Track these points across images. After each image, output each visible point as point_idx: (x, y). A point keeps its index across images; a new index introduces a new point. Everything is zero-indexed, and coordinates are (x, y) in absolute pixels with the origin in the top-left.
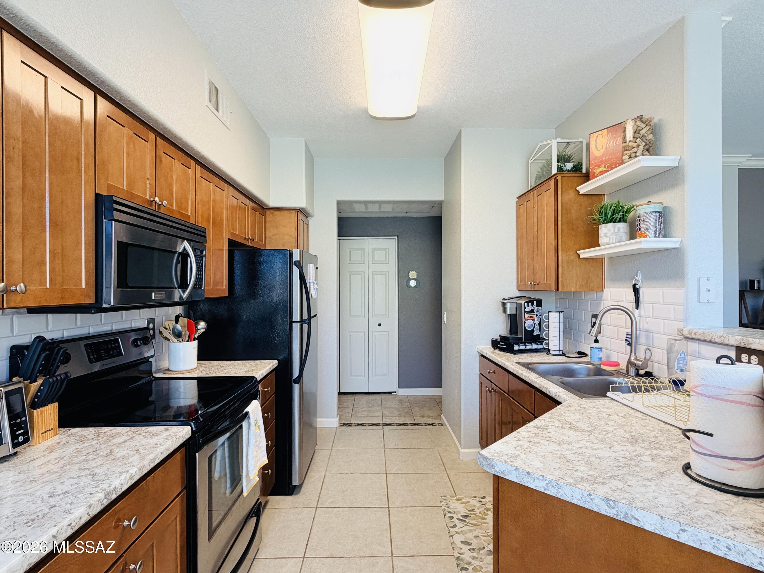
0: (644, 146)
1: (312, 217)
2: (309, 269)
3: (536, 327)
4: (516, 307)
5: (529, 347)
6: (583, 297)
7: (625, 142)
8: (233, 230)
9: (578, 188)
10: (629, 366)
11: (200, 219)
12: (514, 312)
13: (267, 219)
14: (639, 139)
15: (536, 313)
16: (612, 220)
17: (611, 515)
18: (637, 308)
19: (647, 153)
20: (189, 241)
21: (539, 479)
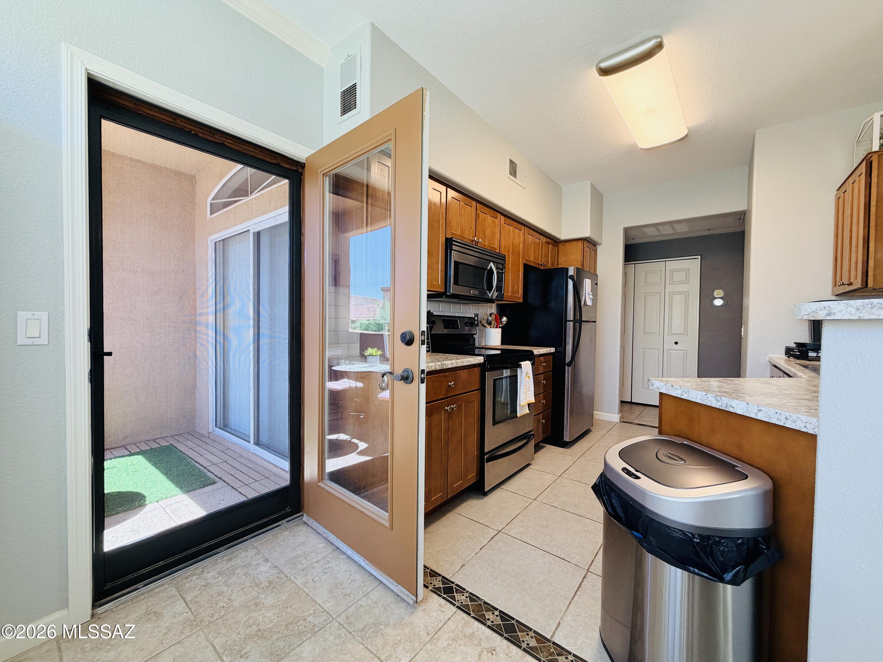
1: (600, 244)
2: (585, 283)
8: (528, 258)
11: (503, 250)
13: (560, 250)
17: (718, 407)
20: (494, 262)
21: (678, 389)
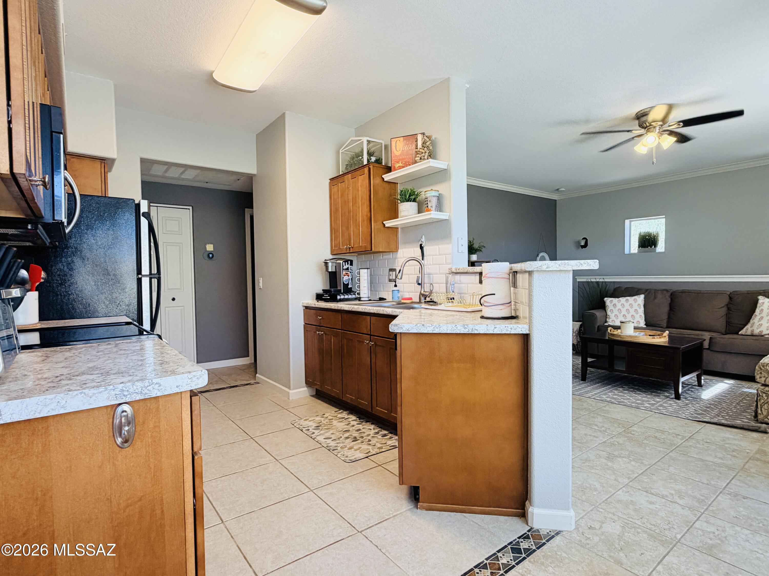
0: (428, 153)
1: (110, 172)
3: (350, 281)
4: (336, 266)
5: (346, 297)
6: (382, 258)
7: (417, 149)
9: (383, 176)
10: (421, 296)
12: (334, 270)
14: (426, 148)
15: (350, 271)
16: (409, 200)
18: (423, 259)
19: (430, 158)
